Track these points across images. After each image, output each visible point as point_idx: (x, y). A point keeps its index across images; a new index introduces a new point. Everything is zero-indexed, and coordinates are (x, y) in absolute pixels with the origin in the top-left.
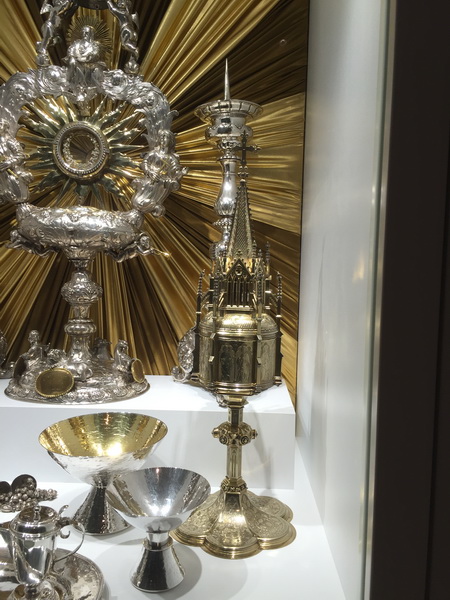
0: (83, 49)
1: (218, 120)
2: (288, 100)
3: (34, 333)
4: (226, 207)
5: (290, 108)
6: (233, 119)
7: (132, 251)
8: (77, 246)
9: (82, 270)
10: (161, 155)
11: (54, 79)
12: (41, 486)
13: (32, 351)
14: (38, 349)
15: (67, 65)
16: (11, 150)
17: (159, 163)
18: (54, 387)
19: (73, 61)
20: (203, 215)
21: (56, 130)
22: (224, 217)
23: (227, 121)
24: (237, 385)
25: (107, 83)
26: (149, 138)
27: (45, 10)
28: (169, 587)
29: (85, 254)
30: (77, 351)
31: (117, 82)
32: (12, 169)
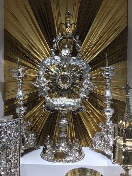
0: (65, 52)
3: (48, 136)
7: (80, 111)
10: (88, 82)
11: (56, 60)
13: (48, 142)
15: (61, 56)
17: (88, 84)
19: (63, 55)
21: (57, 75)
23: (108, 72)
25: (72, 60)
32: (44, 87)
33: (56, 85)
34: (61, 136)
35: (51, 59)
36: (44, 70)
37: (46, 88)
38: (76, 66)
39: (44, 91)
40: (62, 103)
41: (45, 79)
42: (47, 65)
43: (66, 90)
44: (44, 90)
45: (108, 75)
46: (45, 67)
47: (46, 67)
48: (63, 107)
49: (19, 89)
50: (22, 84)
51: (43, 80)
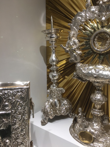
3: (80, 109)
8: (97, 82)
13: (79, 116)
14: (81, 115)
21: (92, 33)
29: (101, 85)
30: (95, 122)
32: (75, 51)
33: (91, 48)
34: (93, 113)
35: (86, 12)
36: (77, 28)
37: (77, 52)
39: (75, 56)
40: (95, 73)
42: (81, 21)
44: (75, 54)
46: (78, 24)
47: (80, 24)
48: (95, 78)
49: (52, 52)
50: (55, 47)
51: (74, 42)
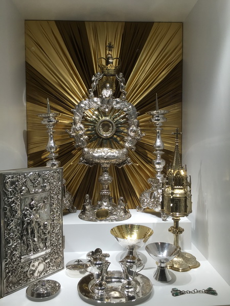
0: (107, 93)
1: (155, 116)
2: (176, 105)
3: (87, 195)
4: (159, 147)
5: (176, 108)
6: (160, 116)
7: (125, 163)
8: (107, 163)
9: (106, 171)
10: (135, 128)
11: (96, 103)
12: (104, 252)
13: (88, 202)
14: (90, 201)
15: (101, 97)
16: (81, 129)
17: (135, 132)
18: (102, 215)
19: (104, 97)
20: (145, 147)
21: (97, 121)
22: (157, 150)
23: (158, 116)
24: (178, 213)
25: (114, 103)
26: (129, 122)
27: (93, 79)
28: (168, 281)
29: (108, 166)
30: (105, 202)
31: (117, 103)
32: (82, 136)
33: (96, 134)
34: (103, 194)
35: (89, 101)
36: (81, 115)
37: (84, 137)
38: (119, 110)
40: (105, 154)
41: (82, 126)
42: (85, 109)
43: (107, 139)
44: (82, 139)
45: (158, 120)
46: (81, 111)
47: (83, 111)
48: (106, 159)
49: (50, 138)
50: (53, 132)
51: (80, 127)
